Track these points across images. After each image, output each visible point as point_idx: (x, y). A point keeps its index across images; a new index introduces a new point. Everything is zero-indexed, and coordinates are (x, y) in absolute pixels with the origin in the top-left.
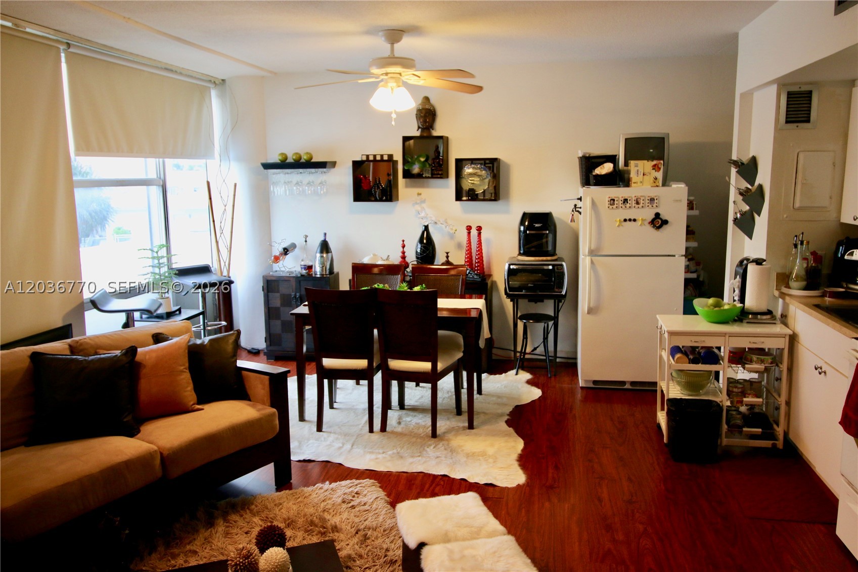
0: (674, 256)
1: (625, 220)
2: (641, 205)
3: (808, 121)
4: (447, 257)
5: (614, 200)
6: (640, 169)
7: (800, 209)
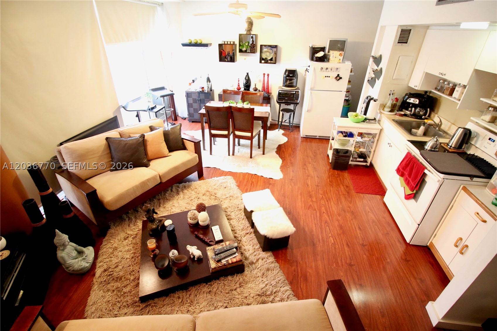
1: (326, 77)
2: (333, 71)
3: (406, 43)
4: (255, 86)
6: (334, 55)
7: (395, 79)
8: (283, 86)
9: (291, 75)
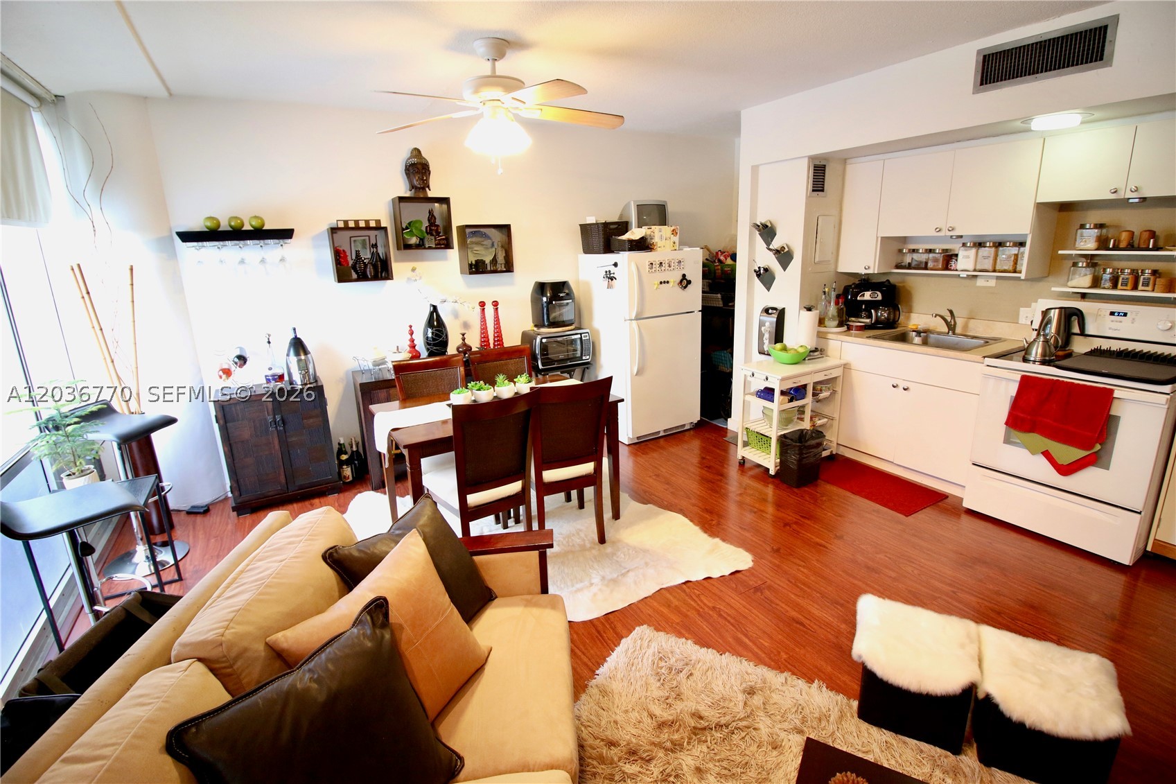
0: (694, 312)
1: (661, 283)
2: (672, 267)
3: (823, 191)
4: (464, 339)
5: (652, 264)
7: (820, 262)
9: (561, 295)
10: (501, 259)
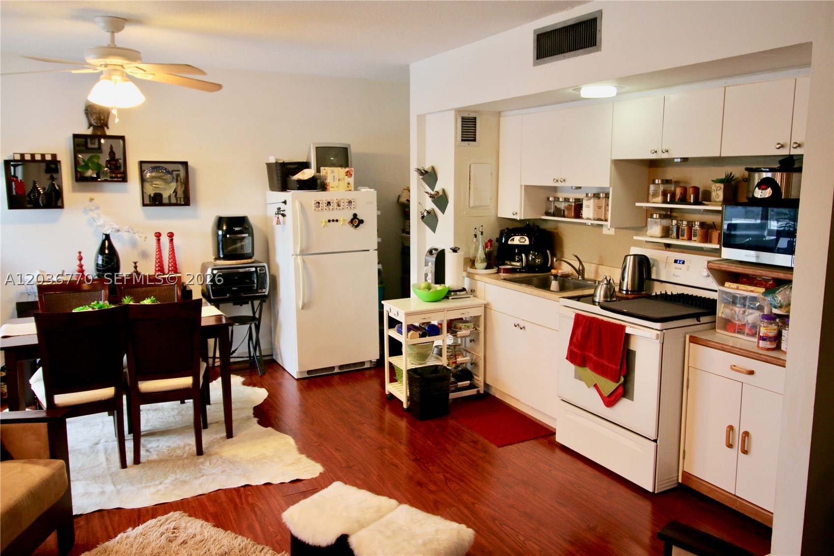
0: (368, 250)
1: (329, 221)
2: (342, 207)
3: (475, 140)
4: (136, 267)
5: (319, 203)
6: (336, 176)
7: (475, 207)
8: (218, 258)
9: (236, 229)
10: (180, 193)
